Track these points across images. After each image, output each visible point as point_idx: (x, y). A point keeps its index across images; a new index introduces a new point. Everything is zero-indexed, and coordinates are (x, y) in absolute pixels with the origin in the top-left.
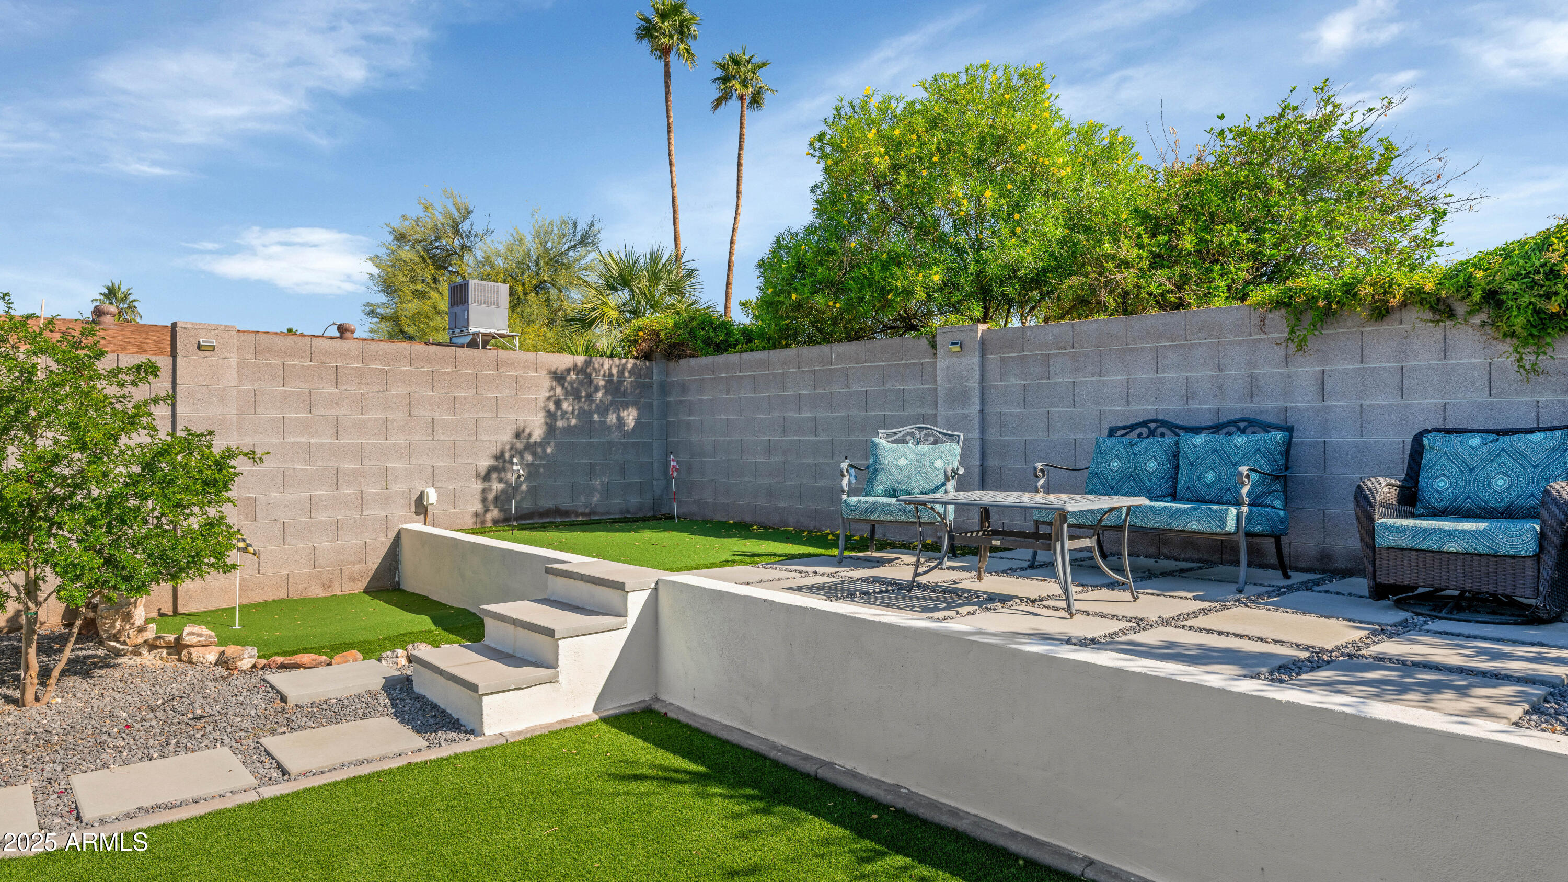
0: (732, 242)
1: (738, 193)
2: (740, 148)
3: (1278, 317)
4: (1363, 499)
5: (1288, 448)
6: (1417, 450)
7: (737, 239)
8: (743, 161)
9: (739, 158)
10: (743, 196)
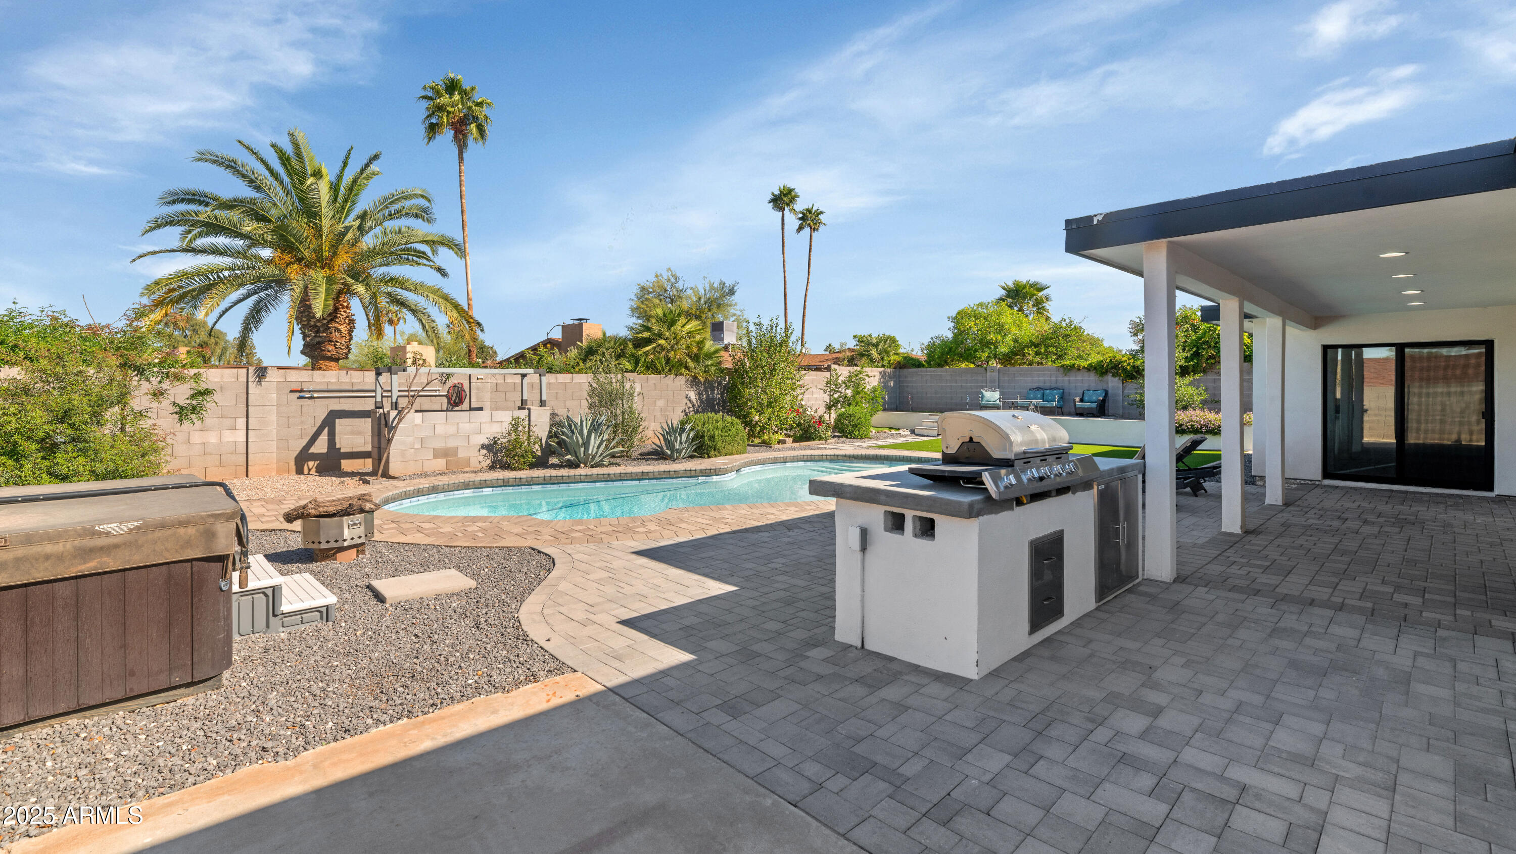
0: (806, 295)
1: (809, 272)
2: (810, 251)
3: (1061, 369)
4: (1074, 401)
5: (1063, 393)
6: (1083, 393)
7: (808, 294)
8: (811, 258)
9: (809, 256)
10: (811, 274)
